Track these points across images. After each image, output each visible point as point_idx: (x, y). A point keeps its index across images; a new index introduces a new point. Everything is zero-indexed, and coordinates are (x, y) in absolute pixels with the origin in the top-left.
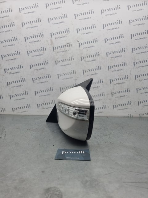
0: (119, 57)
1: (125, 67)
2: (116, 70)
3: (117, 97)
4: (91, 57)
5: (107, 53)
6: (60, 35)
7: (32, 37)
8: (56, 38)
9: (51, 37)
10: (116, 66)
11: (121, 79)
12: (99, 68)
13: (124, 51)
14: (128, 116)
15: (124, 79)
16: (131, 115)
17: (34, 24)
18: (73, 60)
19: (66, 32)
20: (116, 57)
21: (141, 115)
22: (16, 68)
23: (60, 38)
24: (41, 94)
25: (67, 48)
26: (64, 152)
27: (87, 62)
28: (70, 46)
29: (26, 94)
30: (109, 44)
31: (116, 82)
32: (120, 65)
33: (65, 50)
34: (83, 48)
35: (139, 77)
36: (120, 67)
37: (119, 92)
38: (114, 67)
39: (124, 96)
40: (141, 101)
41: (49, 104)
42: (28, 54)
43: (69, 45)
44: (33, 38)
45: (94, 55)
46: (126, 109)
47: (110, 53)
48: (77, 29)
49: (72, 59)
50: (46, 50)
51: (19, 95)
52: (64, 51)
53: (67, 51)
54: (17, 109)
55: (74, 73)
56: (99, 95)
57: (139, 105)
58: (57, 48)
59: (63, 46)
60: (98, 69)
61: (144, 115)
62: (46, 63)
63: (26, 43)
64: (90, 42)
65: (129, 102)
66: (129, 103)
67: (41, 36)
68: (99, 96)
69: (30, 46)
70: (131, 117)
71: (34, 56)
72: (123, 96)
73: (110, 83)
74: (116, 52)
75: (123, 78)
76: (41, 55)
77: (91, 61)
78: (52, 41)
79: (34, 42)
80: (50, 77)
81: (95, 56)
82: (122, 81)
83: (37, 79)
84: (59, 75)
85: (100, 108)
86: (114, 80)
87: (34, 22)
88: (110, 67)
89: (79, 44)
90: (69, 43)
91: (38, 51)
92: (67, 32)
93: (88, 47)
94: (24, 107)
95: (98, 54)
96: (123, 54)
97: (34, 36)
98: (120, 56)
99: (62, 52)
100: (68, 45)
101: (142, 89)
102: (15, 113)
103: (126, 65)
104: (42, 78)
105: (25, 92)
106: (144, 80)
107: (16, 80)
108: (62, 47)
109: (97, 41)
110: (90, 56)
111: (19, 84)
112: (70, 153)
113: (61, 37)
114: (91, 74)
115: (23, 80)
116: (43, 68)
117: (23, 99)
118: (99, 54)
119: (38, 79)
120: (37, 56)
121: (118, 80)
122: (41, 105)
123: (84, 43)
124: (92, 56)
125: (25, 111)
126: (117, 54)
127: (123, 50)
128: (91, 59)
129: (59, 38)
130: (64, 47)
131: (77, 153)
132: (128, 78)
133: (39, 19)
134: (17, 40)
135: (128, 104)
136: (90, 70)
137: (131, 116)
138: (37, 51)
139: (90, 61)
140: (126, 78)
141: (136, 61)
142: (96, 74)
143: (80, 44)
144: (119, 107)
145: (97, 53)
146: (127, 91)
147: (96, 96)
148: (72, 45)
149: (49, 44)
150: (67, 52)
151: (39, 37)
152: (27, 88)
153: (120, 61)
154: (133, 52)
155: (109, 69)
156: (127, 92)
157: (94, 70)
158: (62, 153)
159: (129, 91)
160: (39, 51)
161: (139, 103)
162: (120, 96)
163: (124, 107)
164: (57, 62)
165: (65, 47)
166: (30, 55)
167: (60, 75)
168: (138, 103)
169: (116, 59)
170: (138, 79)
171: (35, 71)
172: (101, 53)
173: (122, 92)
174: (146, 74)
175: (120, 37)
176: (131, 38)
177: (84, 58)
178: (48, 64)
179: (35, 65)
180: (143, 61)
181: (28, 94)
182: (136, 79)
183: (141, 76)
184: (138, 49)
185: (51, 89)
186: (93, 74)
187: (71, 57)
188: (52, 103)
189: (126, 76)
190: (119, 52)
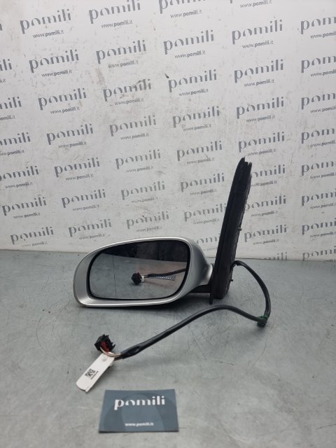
0: (267, 120)
1: (279, 145)
2: (258, 151)
3: (256, 215)
4: (200, 117)
5: (238, 109)
6: (121, 58)
7: (50, 61)
8: (110, 66)
9: (99, 63)
10: (258, 142)
11: (269, 172)
12: (217, 146)
13: (280, 105)
14: (276, 258)
15: (275, 173)
16: (284, 255)
17: (53, 27)
18: (155, 124)
19: (137, 48)
20: (259, 119)
21: (306, 256)
22: (13, 141)
23: (122, 65)
24: (77, 204)
25: (140, 94)
26: (120, 403)
27: (189, 129)
28: (148, 88)
29: (41, 205)
30: (246, 85)
32: (267, 140)
33: (133, 97)
34: (181, 95)
35: (310, 170)
36: (269, 146)
37: (260, 204)
38: (253, 143)
39: (272, 213)
40: (310, 226)
41: (96, 227)
42: (41, 105)
43: (144, 85)
44: (50, 65)
45: (207, 114)
46: (274, 241)
47: (246, 109)
48: (165, 43)
49: (151, 121)
50: (85, 97)
51: (25, 205)
52: (130, 101)
53: (138, 100)
54: (21, 238)
55: (155, 157)
56: (213, 210)
57: (303, 234)
58: (115, 93)
59: (128, 89)
60: (214, 148)
61: (312, 255)
62: (88, 130)
63: (35, 77)
64: (199, 79)
65: (281, 226)
66: (282, 229)
67: (73, 60)
68: (213, 212)
69: (45, 85)
70: (282, 259)
72: (269, 213)
74: (261, 107)
75: (273, 172)
76: (74, 109)
77: (199, 128)
78: (100, 74)
79: (55, 74)
80: (99, 166)
81: (209, 116)
83: (66, 169)
84: (120, 161)
87: (52, 20)
88: (243, 145)
89: (170, 82)
90: (144, 81)
91: (66, 99)
92: (140, 51)
93: (193, 93)
94: (37, 234)
95: (215, 112)
96: (277, 111)
97: (55, 60)
98: (269, 117)
99: (128, 102)
100: (142, 84)
101: (315, 198)
102: (19, 246)
103: (283, 140)
104: (78, 167)
105: (39, 198)
107: (15, 170)
108: (126, 91)
109: (215, 75)
110: (197, 116)
111: (23, 179)
112: (133, 403)
113: (125, 64)
114: (197, 160)
115: (33, 171)
116: (81, 143)
117: (35, 214)
118: (218, 112)
119: (68, 168)
120: (64, 111)
121: (261, 175)
122: (79, 230)
123: (183, 81)
124: (202, 115)
125: (42, 243)
126: (262, 113)
127: (278, 103)
128: (198, 122)
129: (117, 65)
130: (131, 91)
131: (149, 402)
133: (65, 11)
134: (11, 68)
135: (279, 231)
136: (196, 151)
137: (284, 258)
138: (63, 98)
139: (195, 128)
140: (280, 173)
141: (307, 131)
142: (209, 160)
143: (173, 84)
144: (259, 238)
145: (213, 108)
146: (278, 202)
147: (206, 211)
148: (151, 86)
149: (93, 83)
150: (138, 103)
151: (68, 60)
152: (42, 190)
153: (267, 129)
154: (303, 108)
155: (240, 147)
156: (280, 203)
157: (205, 149)
158: (116, 408)
159: (285, 202)
160: (69, 98)
161: (303, 230)
162: (261, 213)
163: (269, 237)
164: (114, 128)
165: (133, 90)
166: (47, 108)
167: (122, 160)
168: (301, 228)
169: (259, 124)
170: (308, 174)
171: (61, 149)
172: (224, 109)
173: (267, 203)
174: (327, 164)
175: (275, 67)
176: (303, 72)
177: (180, 121)
178: (92, 132)
179: (60, 134)
180: (326, 132)
181: (45, 204)
182: (303, 175)
183: (315, 166)
184: (316, 99)
185: (100, 194)
186: (201, 161)
187: (149, 117)
188: (104, 226)
189: (279, 166)
190: (269, 107)
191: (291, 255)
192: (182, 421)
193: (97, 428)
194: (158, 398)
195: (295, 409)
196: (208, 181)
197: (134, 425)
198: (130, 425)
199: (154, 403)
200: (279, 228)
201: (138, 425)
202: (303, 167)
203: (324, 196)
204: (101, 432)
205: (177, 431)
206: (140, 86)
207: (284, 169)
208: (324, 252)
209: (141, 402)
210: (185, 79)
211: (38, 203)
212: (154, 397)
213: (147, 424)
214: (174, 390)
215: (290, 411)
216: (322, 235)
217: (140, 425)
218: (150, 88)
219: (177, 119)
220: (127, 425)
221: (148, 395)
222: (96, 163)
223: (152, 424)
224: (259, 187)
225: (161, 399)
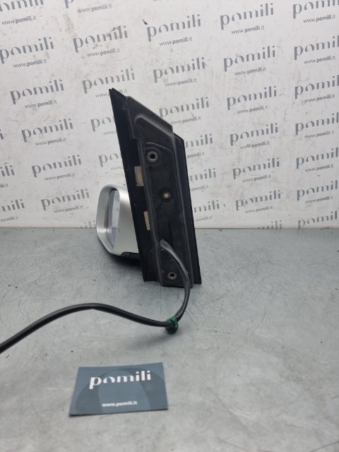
0: (257, 73)
1: (271, 101)
2: (248, 108)
3: (248, 180)
4: (183, 70)
5: (225, 60)
6: (92, 1)
7: (10, 6)
8: (79, 11)
9: (67, 7)
10: (248, 99)
11: (260, 132)
12: (203, 103)
13: (271, 55)
14: (270, 227)
15: (267, 133)
16: (279, 223)
18: (133, 78)
20: (249, 72)
21: (302, 223)
23: (93, 9)
24: (49, 173)
25: (115, 43)
26: (96, 381)
27: (171, 84)
28: (124, 36)
29: (8, 175)
30: (234, 32)
31: (245, 141)
32: (258, 96)
33: (107, 47)
34: (161, 44)
35: (305, 128)
36: (260, 102)
37: (252, 168)
38: (242, 99)
39: (265, 177)
40: (306, 191)
41: (72, 198)
42: (2, 58)
43: (120, 33)
45: (191, 66)
46: (267, 208)
47: (234, 60)
50: (52, 47)
52: (105, 53)
53: (113, 51)
56: (201, 176)
57: (298, 199)
58: (87, 42)
59: (101, 37)
60: (200, 106)
61: (308, 223)
62: (57, 86)
64: (181, 25)
65: (275, 192)
66: (277, 195)
67: (37, 4)
68: (202, 178)
69: (5, 35)
70: (277, 228)
71: (20, 65)
72: (262, 178)
73: (232, 145)
74: (250, 57)
75: (265, 132)
76: (40, 62)
77: (183, 82)
78: (68, 20)
79: (17, 21)
80: (72, 128)
81: (194, 69)
82: (261, 139)
83: (35, 133)
84: (96, 122)
85: (203, 209)
86: (242, 137)
88: (231, 101)
89: (149, 29)
90: (119, 28)
91: (31, 50)
93: (174, 42)
94: (6, 208)
95: (200, 64)
96: (267, 63)
97: (16, 4)
98: (260, 70)
99: (102, 53)
100: (117, 31)
101: (310, 159)
103: (275, 95)
104: (48, 129)
105: (6, 167)
106: (318, 135)
108: (99, 40)
109: (199, 21)
110: (180, 69)
112: (113, 380)
113: (97, 9)
114: (181, 119)
116: (50, 103)
118: (203, 64)
119: (37, 131)
120: (28, 64)
121: (252, 135)
122: (53, 202)
123: (163, 28)
124: (186, 68)
125: (12, 218)
126: (252, 65)
127: (270, 53)
128: (181, 76)
129: (88, 10)
130: (105, 40)
131: (132, 378)
132: (277, 131)
135: (273, 197)
136: (180, 109)
137: (279, 226)
138: (27, 49)
139: (179, 83)
140: (272, 132)
141: (301, 84)
142: (194, 119)
143: (152, 32)
144: (251, 206)
145: (198, 59)
146: (271, 164)
148: (128, 34)
149: (61, 30)
150: (113, 54)
151: (31, 5)
152: (9, 158)
153: (258, 83)
154: (296, 59)
155: (229, 104)
157: (191, 107)
158: (91, 387)
159: (278, 165)
160: (34, 49)
161: (298, 195)
162: (253, 177)
163: (263, 204)
164: (87, 83)
165: (108, 38)
166: (9, 61)
167: (98, 121)
168: (296, 193)
169: (249, 77)
170: (302, 133)
171: (28, 109)
172: (209, 60)
173: (259, 166)
174: (323, 121)
175: (264, 11)
176: (294, 17)
177: (161, 75)
178: (63, 89)
179: (26, 92)
180: (321, 85)
181: (13, 174)
182: (297, 134)
183: (310, 124)
184: (309, 48)
185: (75, 161)
186: (187, 121)
187: (127, 70)
188: (81, 197)
189: (272, 125)
190: (259, 58)
191: (286, 223)
192: (171, 398)
193: (67, 410)
194: (143, 373)
195: (304, 377)
196: (195, 143)
197: (113, 405)
198: (109, 405)
199: (138, 379)
200: (273, 194)
201: (118, 405)
202: (297, 125)
203: (320, 157)
204: (72, 416)
205: (166, 409)
206: (115, 33)
207: (277, 128)
208: (320, 219)
209: (122, 379)
210: (165, 26)
211: (5, 172)
212: (137, 373)
213: (130, 403)
214: (161, 363)
215: (298, 380)
216: (318, 200)
217: (121, 404)
218: (126, 37)
219: (158, 73)
220: (104, 405)
221: (131, 370)
222: (69, 125)
223: (135, 403)
224: (250, 149)
225: (146, 374)
